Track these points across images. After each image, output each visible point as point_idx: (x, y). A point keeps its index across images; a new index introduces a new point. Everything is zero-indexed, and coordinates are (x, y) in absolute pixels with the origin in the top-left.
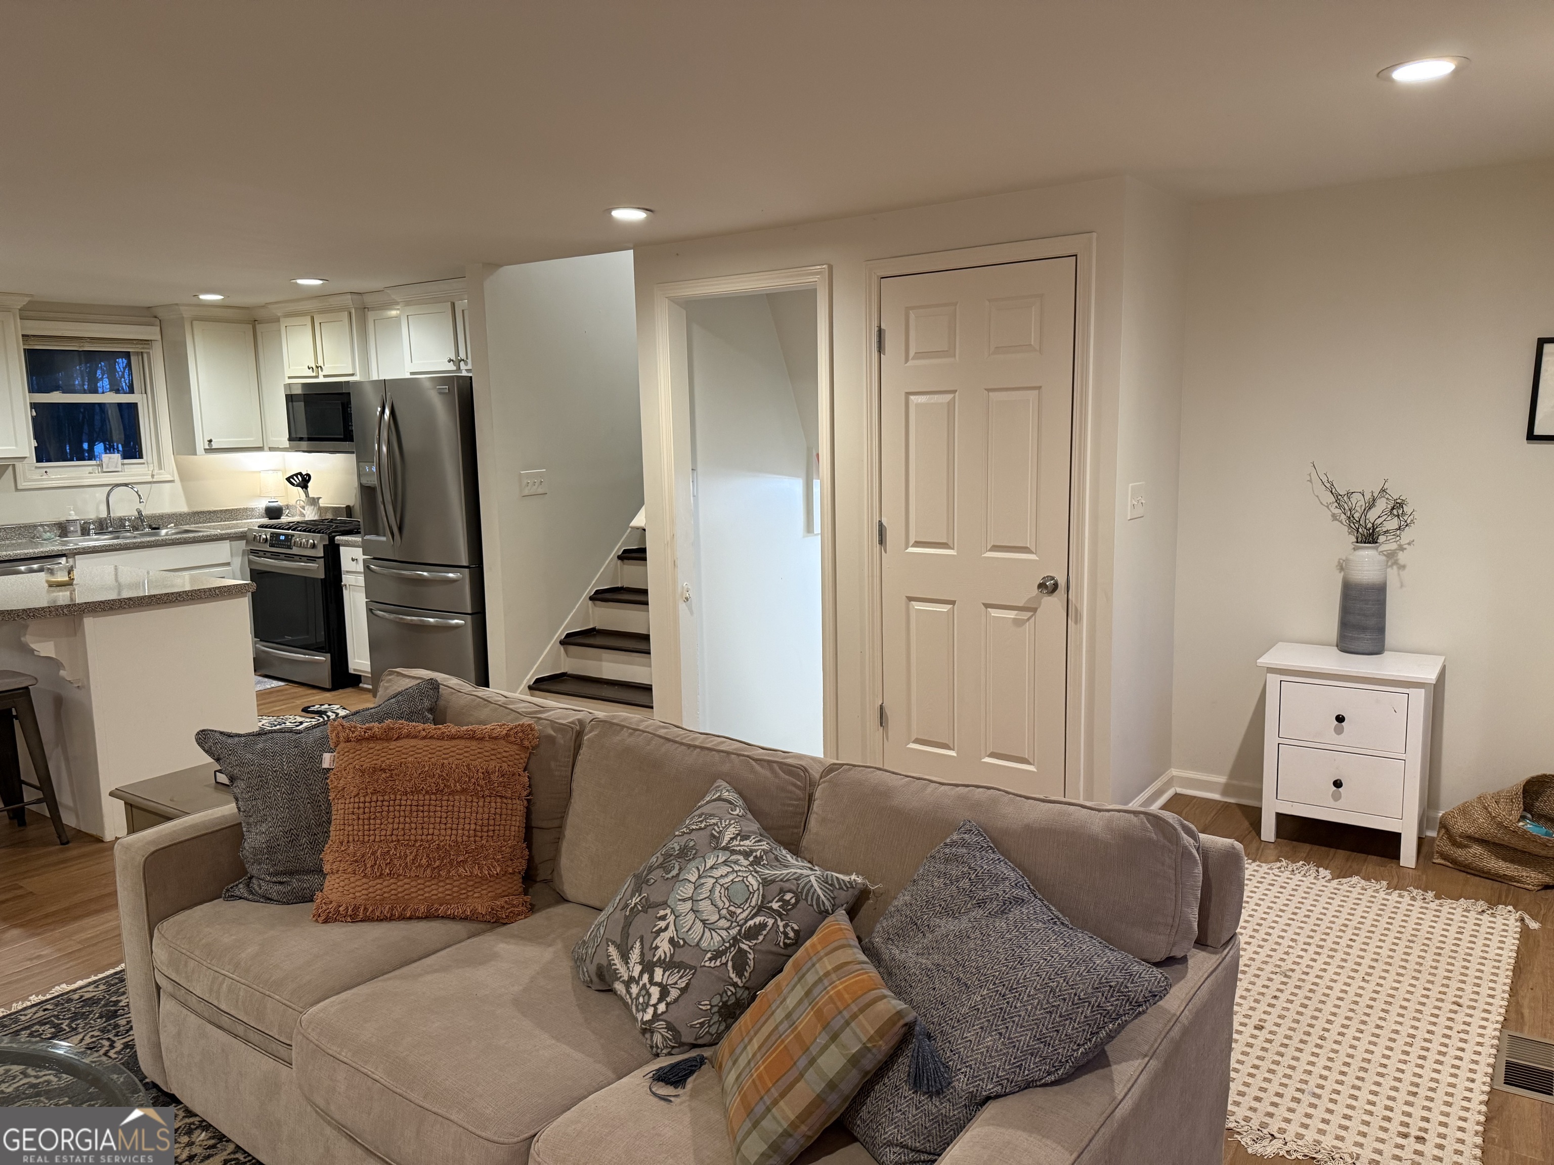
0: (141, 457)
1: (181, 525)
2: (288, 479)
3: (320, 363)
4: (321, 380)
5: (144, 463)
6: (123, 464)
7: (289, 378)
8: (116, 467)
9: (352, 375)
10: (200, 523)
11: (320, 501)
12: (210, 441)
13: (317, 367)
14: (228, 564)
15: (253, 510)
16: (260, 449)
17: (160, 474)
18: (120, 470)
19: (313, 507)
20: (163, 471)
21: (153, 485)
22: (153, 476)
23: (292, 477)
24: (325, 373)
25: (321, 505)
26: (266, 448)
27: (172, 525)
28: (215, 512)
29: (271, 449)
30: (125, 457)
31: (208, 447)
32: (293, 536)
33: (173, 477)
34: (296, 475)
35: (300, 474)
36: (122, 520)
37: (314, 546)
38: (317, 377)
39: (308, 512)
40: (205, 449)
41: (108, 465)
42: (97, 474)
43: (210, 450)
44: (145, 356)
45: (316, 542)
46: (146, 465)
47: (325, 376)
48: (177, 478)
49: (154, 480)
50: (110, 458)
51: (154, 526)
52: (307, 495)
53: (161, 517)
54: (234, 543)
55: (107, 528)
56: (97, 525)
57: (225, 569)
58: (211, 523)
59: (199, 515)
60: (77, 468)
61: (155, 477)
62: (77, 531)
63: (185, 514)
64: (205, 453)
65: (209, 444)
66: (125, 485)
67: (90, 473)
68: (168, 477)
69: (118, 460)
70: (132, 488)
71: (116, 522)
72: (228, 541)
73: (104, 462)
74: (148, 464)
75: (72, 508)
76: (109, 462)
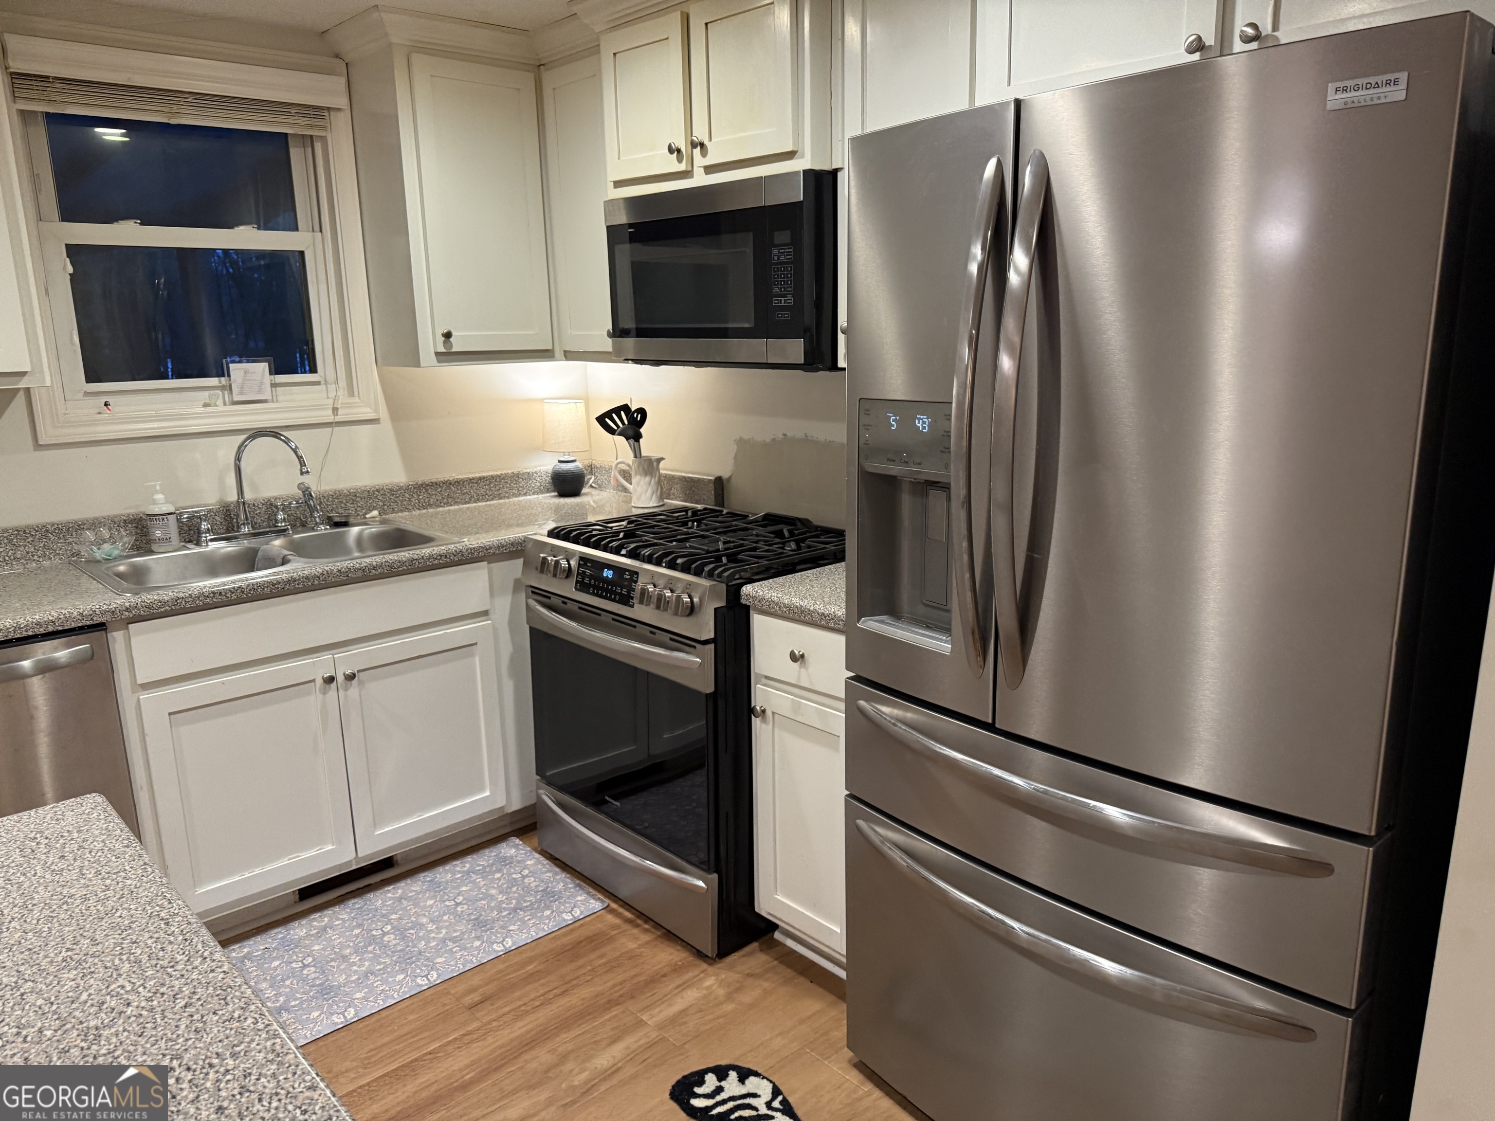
0: (313, 370)
1: (393, 511)
2: (601, 420)
3: (700, 134)
4: (700, 179)
5: (318, 383)
6: (274, 385)
7: (618, 184)
8: (260, 391)
9: (790, 155)
10: (430, 505)
11: (662, 464)
12: (448, 335)
13: (694, 145)
14: (485, 613)
15: (529, 476)
16: (545, 354)
17: (350, 406)
18: (269, 398)
19: (648, 479)
20: (356, 400)
21: (337, 429)
22: (335, 410)
23: (608, 414)
24: (710, 160)
25: (662, 472)
26: (558, 353)
27: (375, 513)
28: (458, 483)
29: (569, 355)
30: (277, 370)
31: (442, 349)
32: (634, 574)
33: (376, 410)
34: (617, 410)
35: (626, 408)
36: (271, 506)
37: (692, 610)
38: (686, 174)
39: (639, 490)
40: (437, 354)
41: (242, 388)
42: (221, 408)
43: (447, 356)
44: (318, 146)
45: (696, 600)
46: (323, 387)
47: (709, 169)
48: (383, 413)
49: (338, 419)
50: (246, 372)
51: (337, 520)
52: (637, 453)
53: (353, 496)
54: (496, 566)
55: (239, 527)
56: (218, 519)
57: (478, 624)
58: (451, 505)
59: (427, 490)
60: (176, 395)
61: (340, 412)
62: (170, 538)
63: (401, 488)
64: (439, 362)
65: (444, 342)
66: (273, 433)
67: (206, 405)
68: (367, 413)
69: (263, 376)
70: (287, 441)
71: (258, 511)
72: (486, 563)
73: (235, 381)
74: (326, 384)
75: (158, 488)
76: (245, 380)
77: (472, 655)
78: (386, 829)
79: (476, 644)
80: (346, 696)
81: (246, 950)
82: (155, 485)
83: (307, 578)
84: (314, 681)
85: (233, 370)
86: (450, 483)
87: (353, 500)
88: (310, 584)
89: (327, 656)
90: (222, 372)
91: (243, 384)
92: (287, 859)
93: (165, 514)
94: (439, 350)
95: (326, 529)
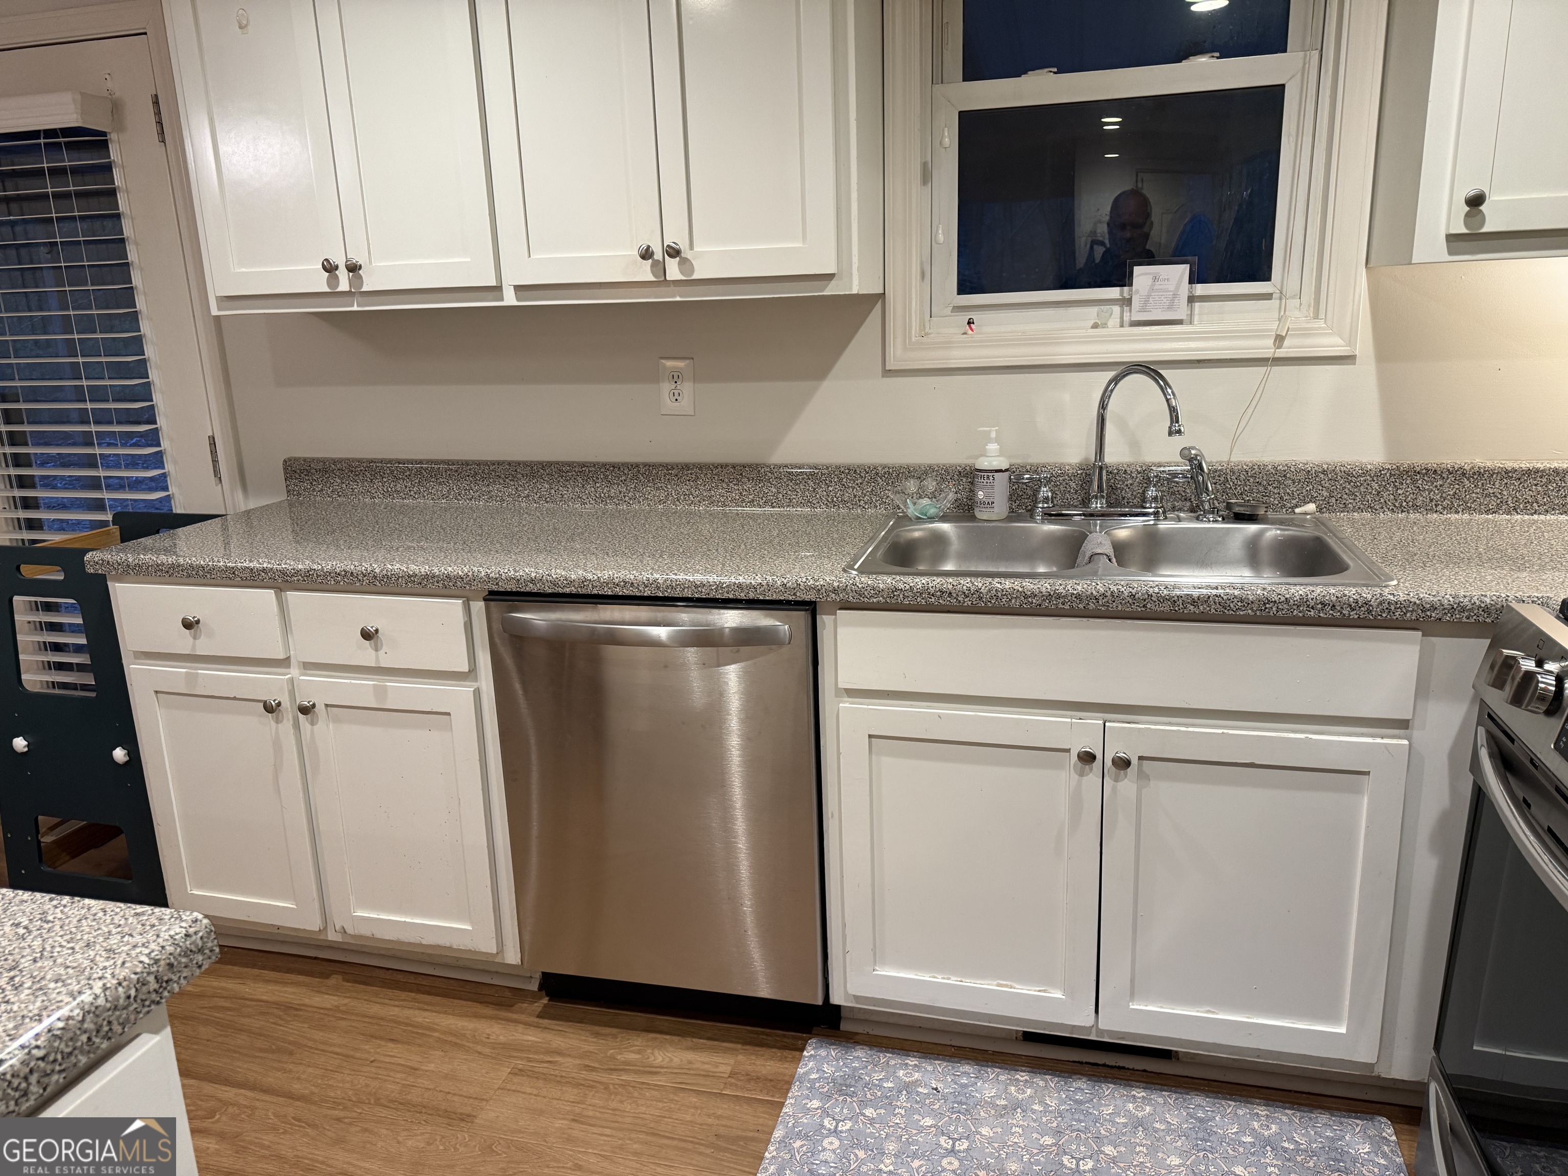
0: (1263, 275)
1: (1345, 508)
5: (1268, 297)
6: (1192, 299)
8: (1170, 308)
10: (1416, 508)
12: (1476, 204)
14: (1403, 724)
17: (1307, 334)
20: (1320, 323)
21: (1277, 370)
22: (1279, 340)
27: (1311, 507)
30: (1196, 278)
31: (1462, 229)
33: (1351, 342)
36: (1146, 477)
40: (1452, 238)
41: (1146, 301)
42: (1112, 330)
43: (1470, 242)
46: (1274, 303)
48: (1364, 346)
49: (1281, 353)
50: (1155, 279)
51: (1241, 509)
53: (1280, 476)
54: (1442, 644)
55: (1090, 501)
56: (1074, 485)
57: (1379, 740)
58: (1457, 512)
59: (1414, 482)
60: (1061, 312)
61: (1286, 343)
62: (993, 503)
63: (1366, 472)
64: (1451, 252)
65: (1467, 215)
66: (1150, 370)
67: (1095, 326)
68: (1333, 345)
69: (1178, 287)
70: (1164, 385)
71: (1130, 482)
72: (1420, 633)
73: (1137, 292)
74: (1281, 299)
75: (993, 435)
76: (1152, 289)
77: (1357, 791)
78: (1150, 1008)
79: (1368, 773)
80: (1114, 790)
81: (917, 1075)
82: (990, 432)
83: (1078, 596)
84: (1068, 751)
85: (1139, 275)
86: (1464, 474)
87: (1279, 482)
88: (1081, 606)
89: (1094, 721)
90: (1123, 279)
91: (1148, 296)
92: (995, 983)
93: (991, 471)
94: (1453, 231)
95: (1216, 521)
